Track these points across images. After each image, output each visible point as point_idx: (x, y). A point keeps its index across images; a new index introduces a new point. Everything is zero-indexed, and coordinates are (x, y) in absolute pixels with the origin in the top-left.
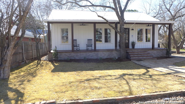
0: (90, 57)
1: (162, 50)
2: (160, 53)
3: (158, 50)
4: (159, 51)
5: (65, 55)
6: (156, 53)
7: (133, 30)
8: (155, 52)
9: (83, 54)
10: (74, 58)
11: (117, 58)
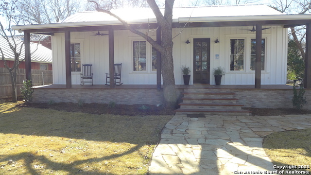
0: (101, 101)
1: (282, 92)
2: (276, 99)
3: (270, 92)
4: (273, 93)
5: (53, 93)
6: (265, 97)
7: (217, 41)
8: (262, 95)
9: (87, 94)
10: (69, 101)
11: (158, 105)
